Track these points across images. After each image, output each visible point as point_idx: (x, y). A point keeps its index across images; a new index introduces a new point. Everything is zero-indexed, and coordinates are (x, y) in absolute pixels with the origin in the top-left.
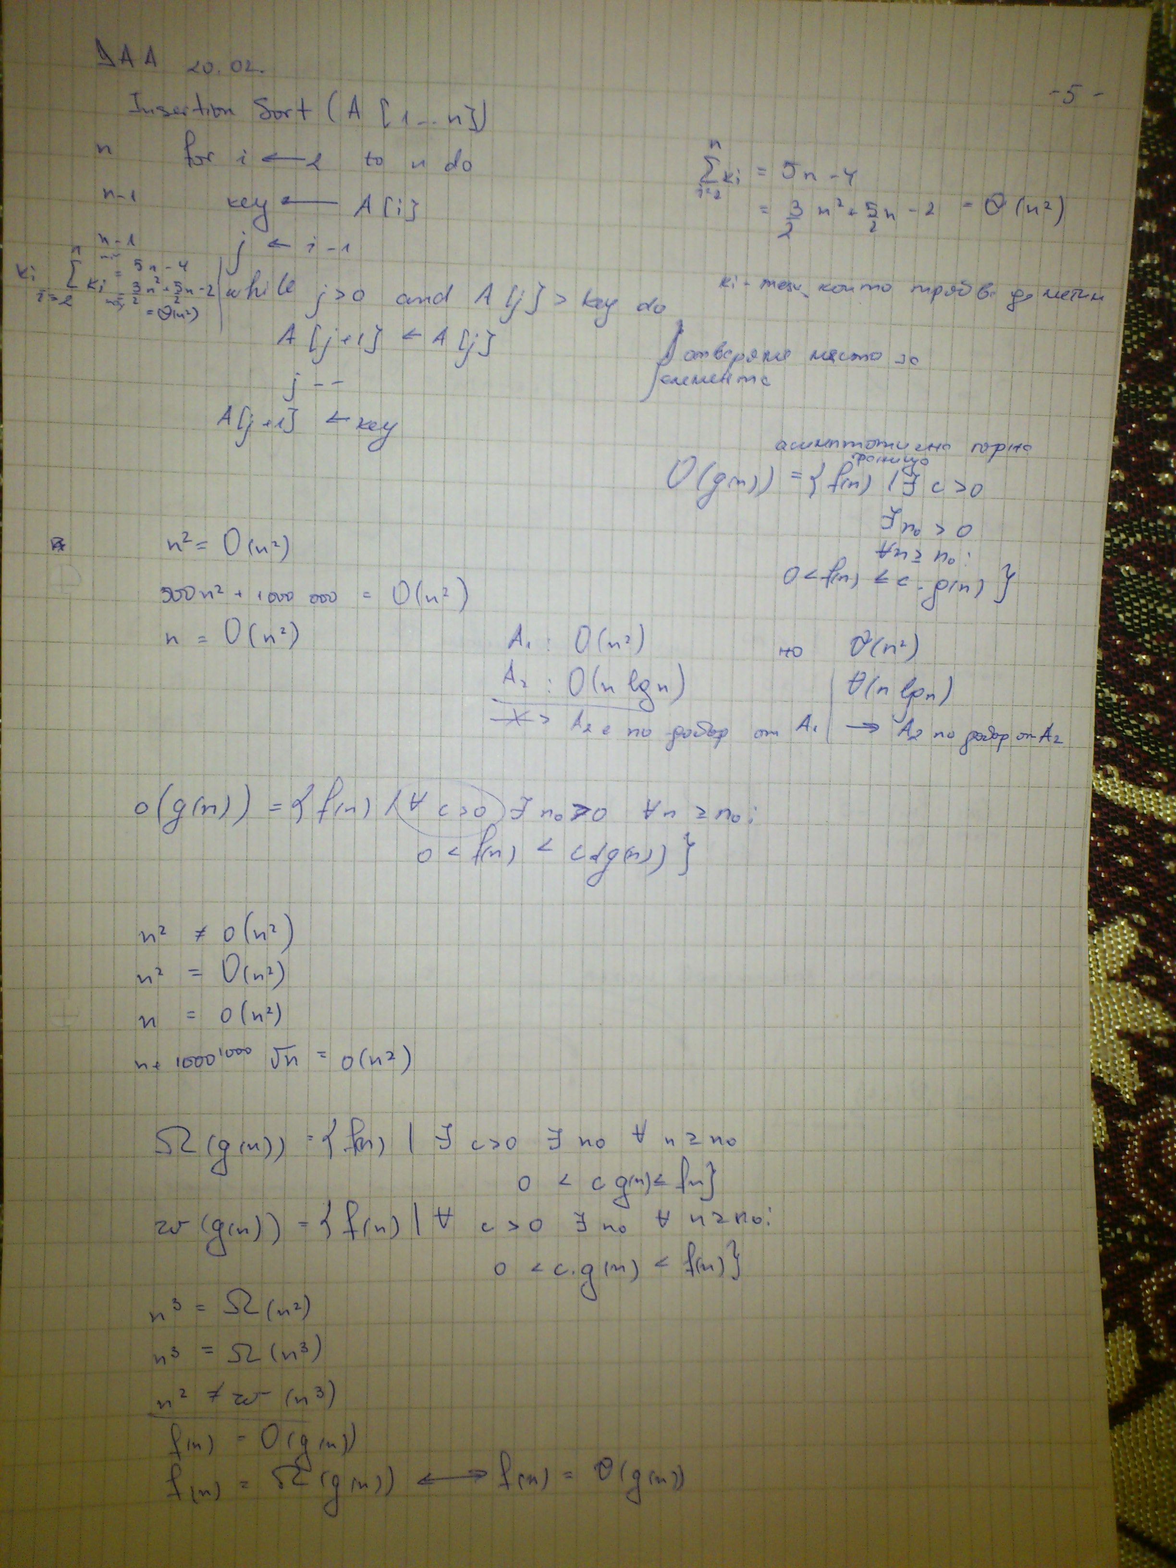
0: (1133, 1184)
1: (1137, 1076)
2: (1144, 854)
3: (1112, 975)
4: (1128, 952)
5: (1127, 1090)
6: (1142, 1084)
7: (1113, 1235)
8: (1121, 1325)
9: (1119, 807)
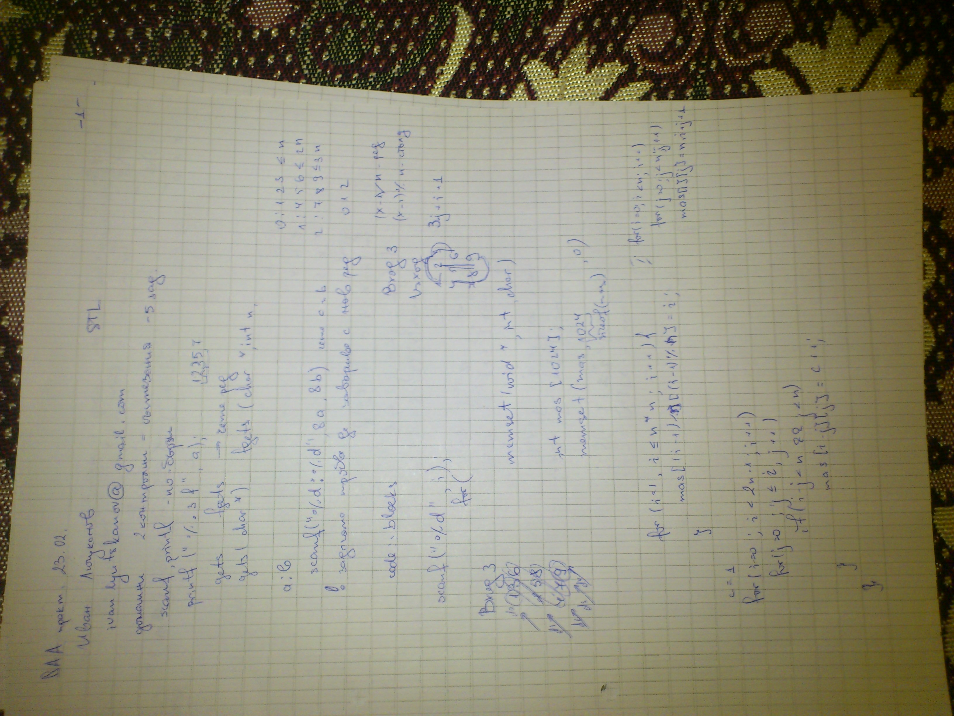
0: (673, 68)
1: (612, 64)
2: (488, 54)
3: (555, 76)
4: (542, 66)
5: (620, 70)
6: (617, 61)
7: (701, 80)
8: (751, 78)
9: (460, 67)
